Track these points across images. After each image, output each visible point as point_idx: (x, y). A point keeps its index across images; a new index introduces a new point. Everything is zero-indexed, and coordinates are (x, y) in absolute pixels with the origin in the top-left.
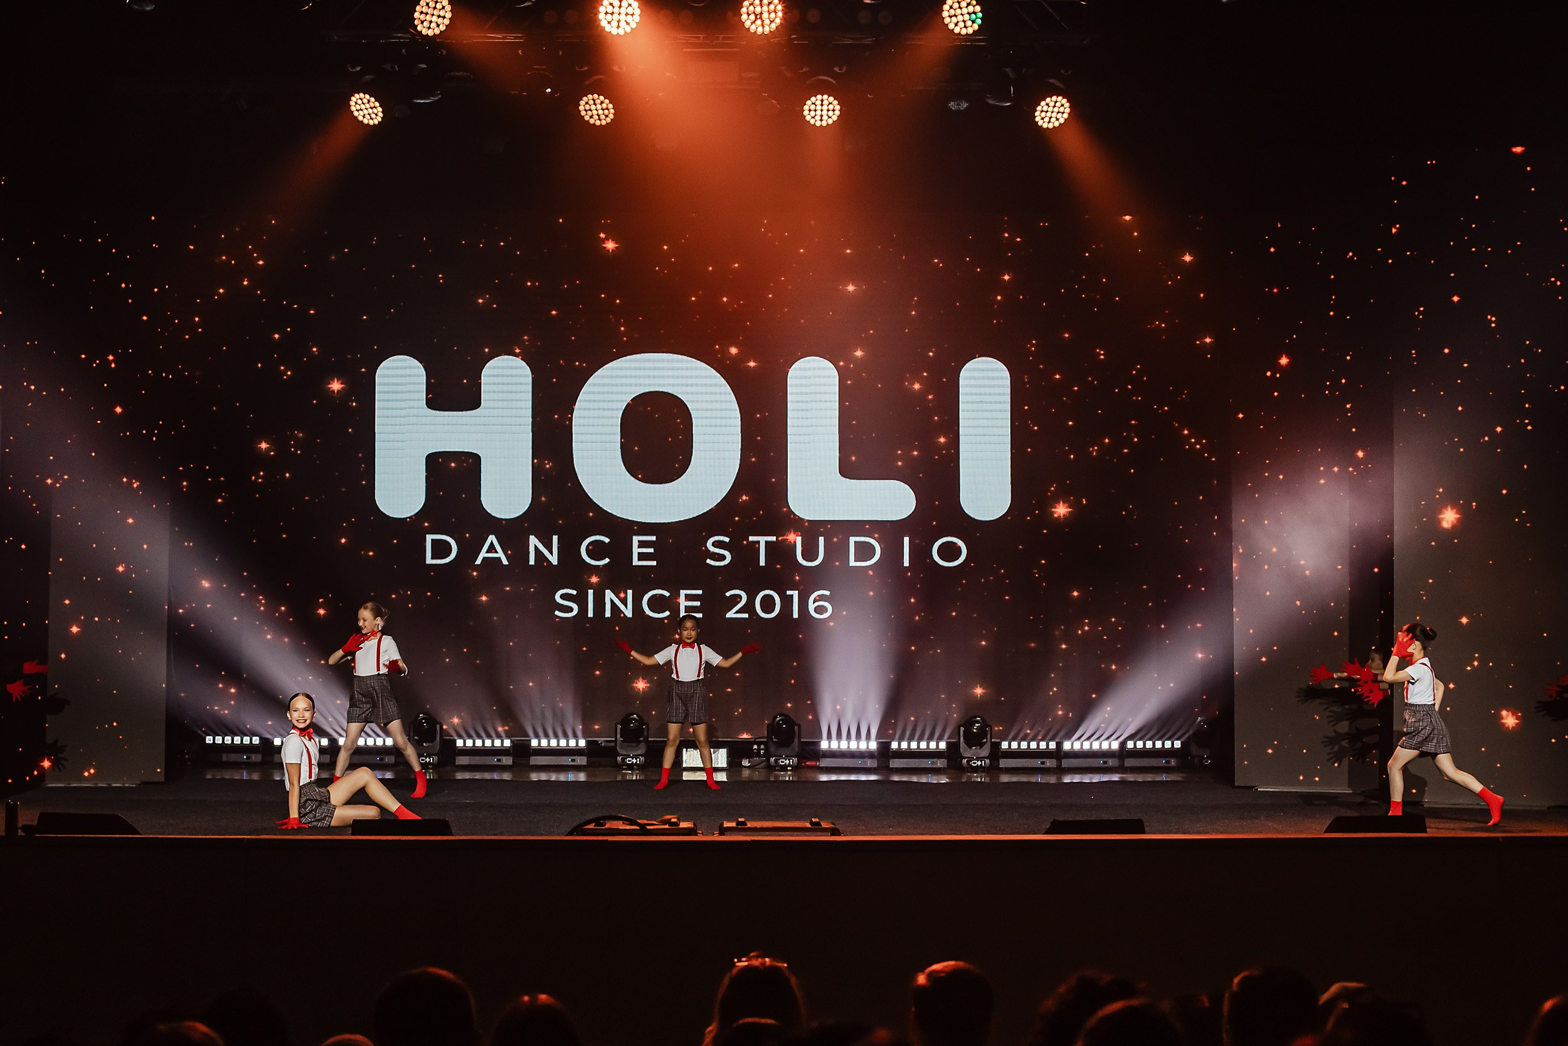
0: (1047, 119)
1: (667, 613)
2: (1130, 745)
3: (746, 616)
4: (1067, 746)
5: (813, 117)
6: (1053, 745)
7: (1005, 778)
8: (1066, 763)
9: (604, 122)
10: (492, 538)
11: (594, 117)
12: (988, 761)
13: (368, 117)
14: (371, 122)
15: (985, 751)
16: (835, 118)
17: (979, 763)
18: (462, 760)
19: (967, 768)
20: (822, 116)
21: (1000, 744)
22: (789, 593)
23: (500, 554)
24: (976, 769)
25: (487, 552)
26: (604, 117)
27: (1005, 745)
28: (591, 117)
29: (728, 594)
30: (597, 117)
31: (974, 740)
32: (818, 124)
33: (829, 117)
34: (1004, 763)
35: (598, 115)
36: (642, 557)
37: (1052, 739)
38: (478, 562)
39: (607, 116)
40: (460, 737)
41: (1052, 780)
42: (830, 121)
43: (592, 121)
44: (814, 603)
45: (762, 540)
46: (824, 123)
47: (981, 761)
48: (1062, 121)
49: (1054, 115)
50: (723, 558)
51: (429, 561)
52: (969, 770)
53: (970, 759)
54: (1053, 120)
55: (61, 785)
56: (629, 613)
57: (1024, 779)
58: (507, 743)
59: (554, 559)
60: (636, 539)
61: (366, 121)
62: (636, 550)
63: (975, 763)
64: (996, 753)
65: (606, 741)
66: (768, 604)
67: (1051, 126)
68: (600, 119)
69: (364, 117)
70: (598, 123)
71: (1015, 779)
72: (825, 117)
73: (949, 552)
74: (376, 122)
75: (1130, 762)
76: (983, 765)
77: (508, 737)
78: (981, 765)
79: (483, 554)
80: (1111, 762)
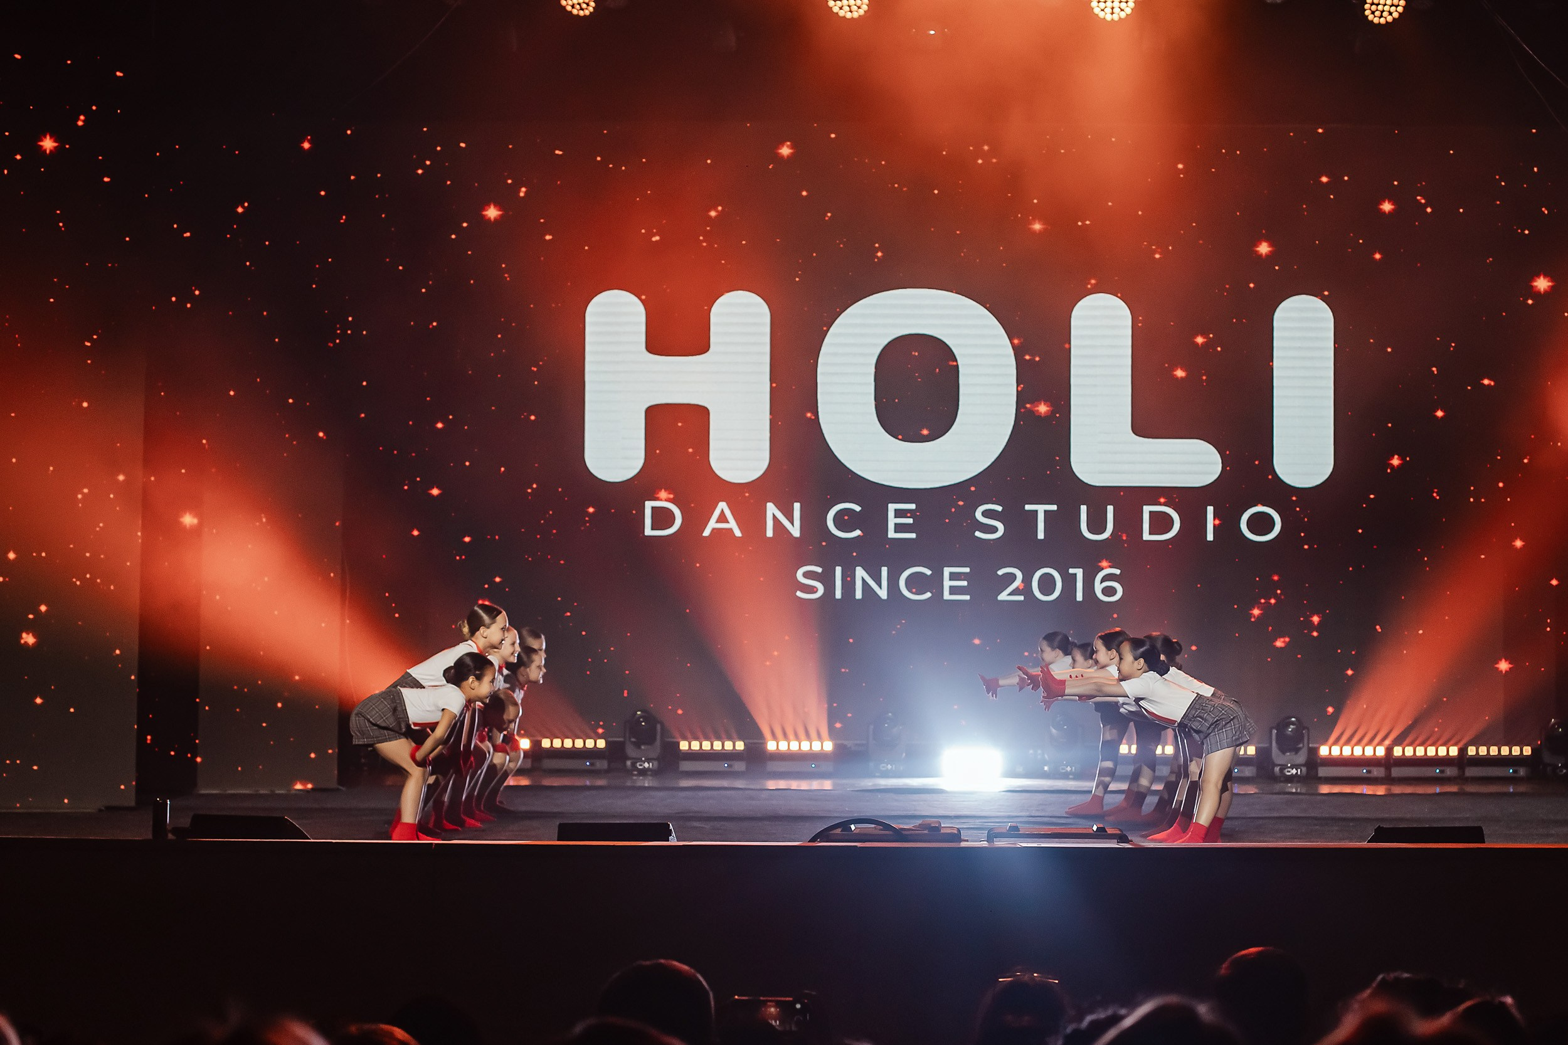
0: (1378, 13)
1: (928, 595)
2: (1472, 751)
3: (1021, 598)
4: (1397, 751)
5: (1103, 10)
6: (1381, 752)
7: (1325, 789)
8: (1396, 772)
9: (855, 15)
10: (722, 506)
11: (844, 8)
12: (1304, 769)
13: (578, 7)
14: (582, 13)
15: (1301, 758)
16: (1128, 11)
17: (1294, 771)
18: (686, 766)
19: (1280, 777)
20: (1113, 8)
21: (1317, 750)
22: (1071, 571)
23: (732, 524)
24: (1291, 779)
25: (717, 522)
26: (856, 8)
27: (1324, 751)
28: (841, 8)
29: (1000, 572)
30: (848, 8)
31: (1289, 744)
32: (1109, 17)
33: (1122, 10)
34: (1323, 772)
35: (849, 6)
36: (899, 528)
37: (1380, 743)
38: (707, 533)
39: (859, 8)
40: (685, 738)
41: (1381, 791)
42: (1123, 15)
43: (842, 13)
44: (1101, 583)
45: (1041, 509)
46: (1116, 17)
47: (1297, 770)
48: (1396, 15)
49: (1387, 8)
50: (994, 530)
51: (648, 531)
52: (1282, 779)
53: (1283, 767)
54: (1385, 14)
55: (214, 792)
56: (883, 593)
57: (1347, 789)
58: (740, 746)
59: (796, 532)
60: (892, 507)
61: (575, 12)
62: (892, 521)
63: (1289, 772)
64: (1314, 762)
65: (857, 745)
66: (1047, 584)
67: (1382, 21)
68: (851, 11)
69: (573, 6)
70: (849, 15)
71: (1336, 789)
72: (1117, 10)
73: (1261, 524)
74: (587, 12)
75: (1471, 772)
76: (1299, 773)
77: (740, 739)
78: (1297, 773)
79: (712, 524)
80: (1450, 772)
